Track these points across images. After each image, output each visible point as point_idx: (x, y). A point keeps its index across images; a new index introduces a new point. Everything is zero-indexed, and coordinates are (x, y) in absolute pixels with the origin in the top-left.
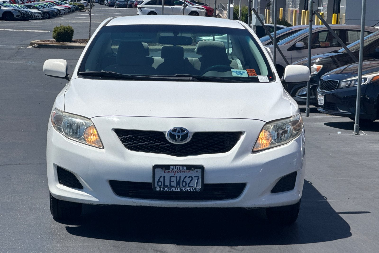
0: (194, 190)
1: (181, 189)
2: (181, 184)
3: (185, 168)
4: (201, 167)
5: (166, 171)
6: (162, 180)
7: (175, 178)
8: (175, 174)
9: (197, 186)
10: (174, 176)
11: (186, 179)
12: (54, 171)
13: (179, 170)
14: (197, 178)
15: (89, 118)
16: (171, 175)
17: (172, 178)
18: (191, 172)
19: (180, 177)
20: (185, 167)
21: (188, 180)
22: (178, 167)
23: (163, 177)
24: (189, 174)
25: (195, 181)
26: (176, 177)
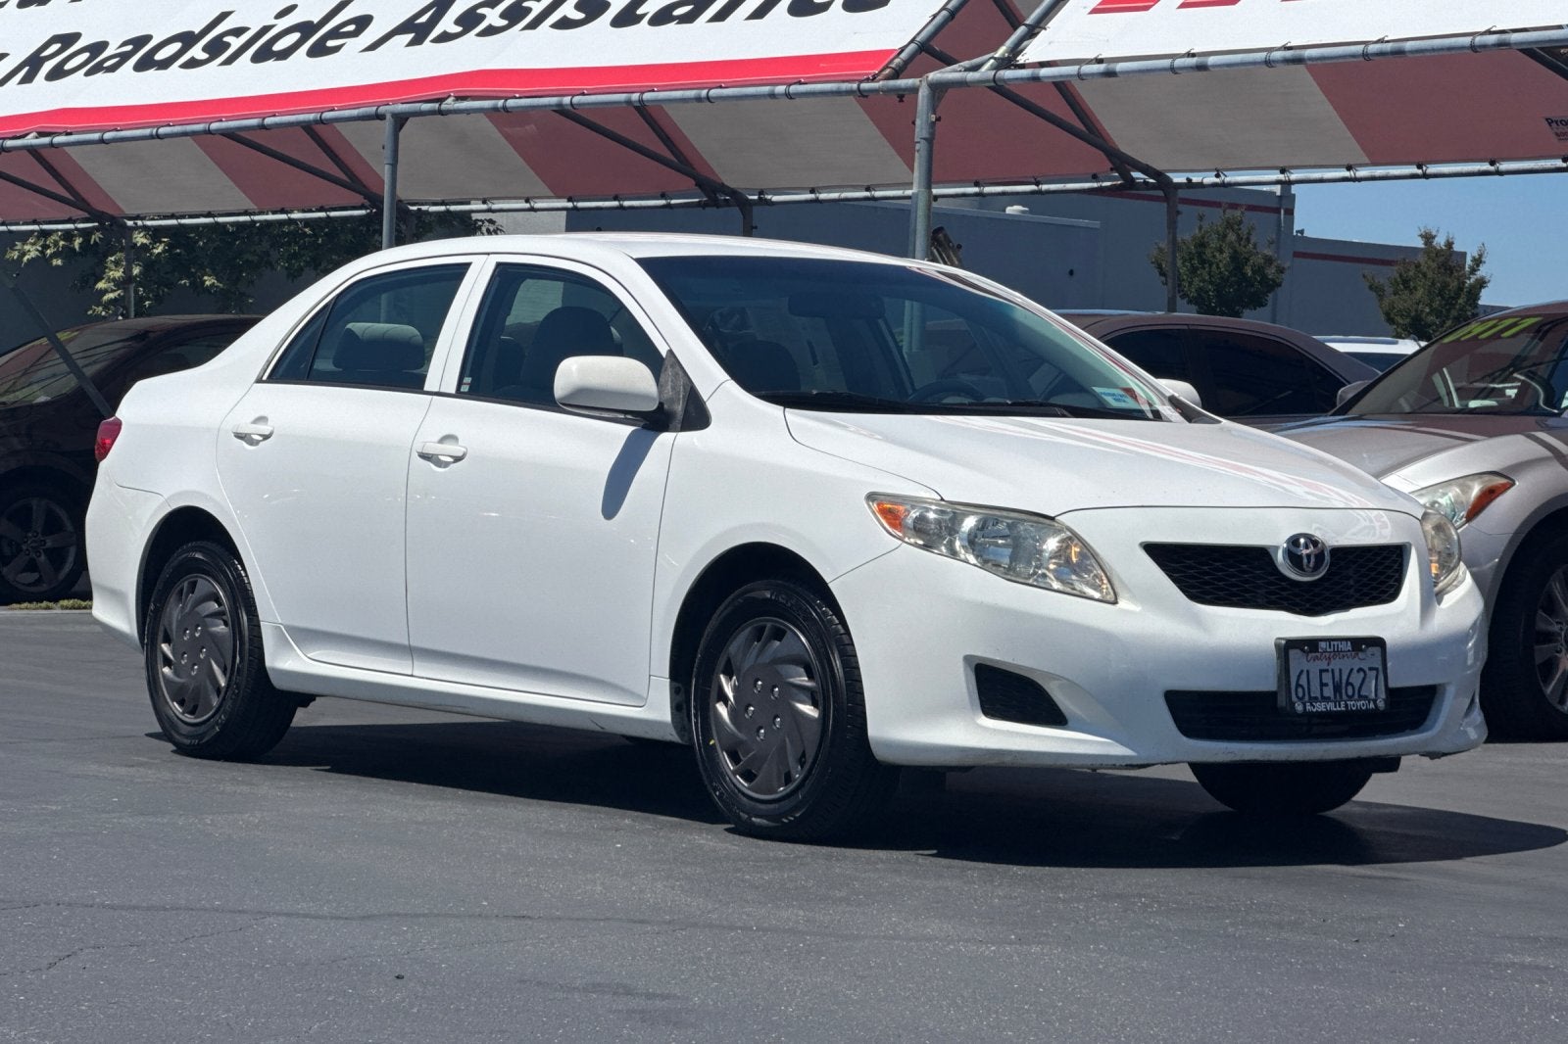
0: (1372, 706)
1: (1346, 706)
2: (1344, 691)
3: (1349, 646)
4: (1378, 642)
5: (1310, 655)
6: (1303, 681)
7: (1330, 674)
8: (1328, 664)
9: (1376, 695)
10: (1327, 671)
11: (1352, 675)
12: (966, 676)
13: (1337, 652)
14: (1375, 672)
15: (1053, 515)
16: (1322, 668)
17: (1324, 675)
18: (1361, 655)
19: (1340, 670)
20: (1349, 643)
21: (1356, 679)
22: (1336, 643)
23: (1305, 673)
24: (1356, 664)
25: (1370, 682)
26: (1333, 670)
